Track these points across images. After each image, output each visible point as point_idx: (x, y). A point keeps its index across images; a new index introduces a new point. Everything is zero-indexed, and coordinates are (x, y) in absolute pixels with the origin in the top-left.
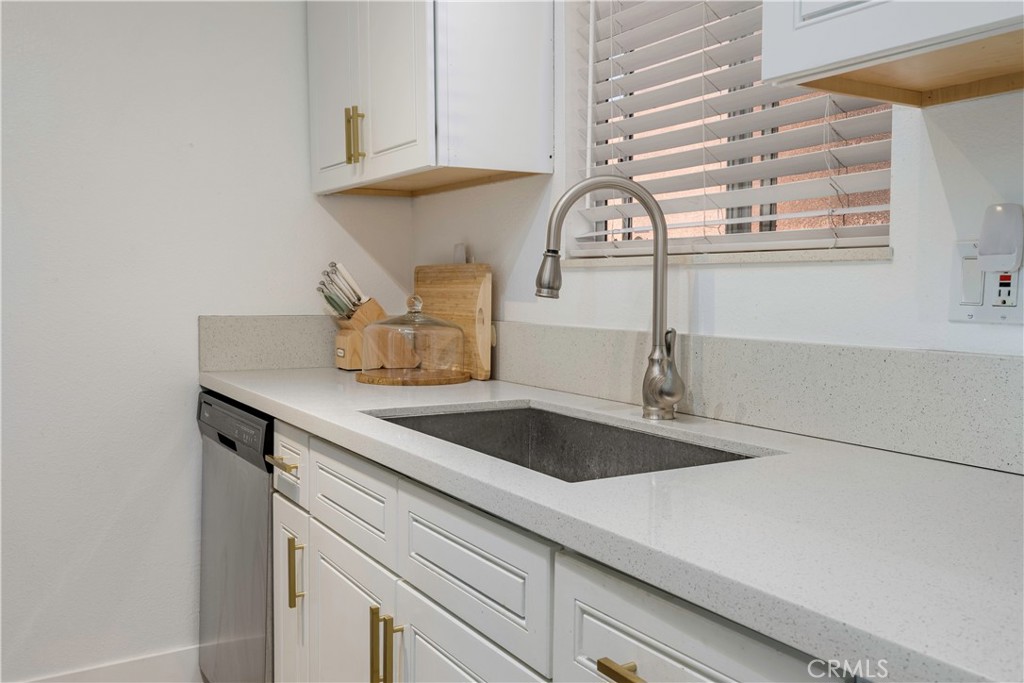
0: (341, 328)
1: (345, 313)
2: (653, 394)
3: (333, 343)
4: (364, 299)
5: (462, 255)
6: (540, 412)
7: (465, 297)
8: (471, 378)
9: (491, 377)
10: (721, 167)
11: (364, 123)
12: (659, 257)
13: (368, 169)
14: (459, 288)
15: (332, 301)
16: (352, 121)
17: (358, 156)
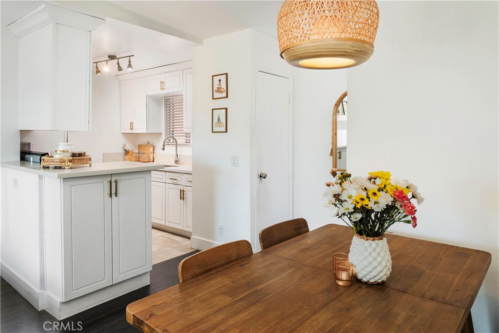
0: (126, 155)
1: (127, 152)
2: (176, 162)
3: (125, 157)
4: (130, 150)
5: (147, 143)
7: (148, 150)
8: (150, 162)
9: (153, 161)
10: (184, 135)
11: (133, 125)
12: (177, 145)
13: (135, 131)
14: (147, 148)
15: (125, 150)
16: (131, 124)
17: (133, 129)
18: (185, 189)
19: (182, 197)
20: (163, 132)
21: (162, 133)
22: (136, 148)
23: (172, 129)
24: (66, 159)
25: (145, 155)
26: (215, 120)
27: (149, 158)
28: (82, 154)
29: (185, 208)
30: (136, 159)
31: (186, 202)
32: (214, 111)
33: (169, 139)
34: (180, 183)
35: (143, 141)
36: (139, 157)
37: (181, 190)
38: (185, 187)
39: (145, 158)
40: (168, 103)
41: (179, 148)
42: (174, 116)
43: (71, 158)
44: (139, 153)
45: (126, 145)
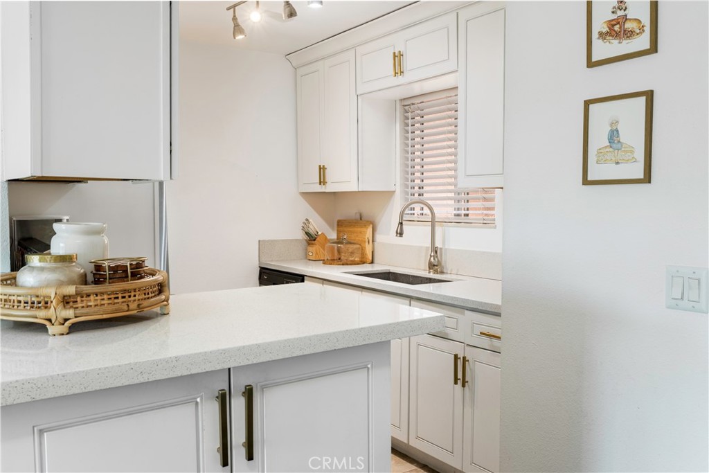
0: (309, 244)
1: (311, 238)
2: (431, 266)
3: (306, 249)
4: (320, 233)
5: (358, 217)
6: (394, 273)
7: (361, 233)
8: (364, 263)
9: (372, 262)
10: (452, 195)
11: (327, 171)
12: (433, 222)
13: (329, 188)
14: (359, 229)
15: (307, 234)
16: (322, 169)
17: (324, 183)
18: (470, 354)
19: (460, 376)
20: (398, 190)
21: (394, 192)
22: (333, 229)
23: (418, 182)
24: (51, 292)
25: (352, 246)
26: (599, 139)
27: (363, 255)
28: (124, 269)
29: (468, 410)
30: (333, 254)
31: (473, 392)
32: (591, 106)
33: (412, 206)
34: (452, 334)
35: (349, 211)
36: (339, 251)
37: (456, 357)
38: (468, 348)
39: (352, 253)
40: (410, 115)
41: (438, 230)
42: (425, 146)
43: (71, 290)
44: (339, 241)
45: (310, 220)
